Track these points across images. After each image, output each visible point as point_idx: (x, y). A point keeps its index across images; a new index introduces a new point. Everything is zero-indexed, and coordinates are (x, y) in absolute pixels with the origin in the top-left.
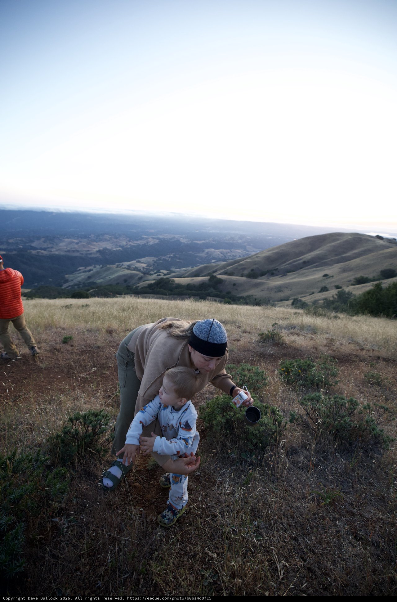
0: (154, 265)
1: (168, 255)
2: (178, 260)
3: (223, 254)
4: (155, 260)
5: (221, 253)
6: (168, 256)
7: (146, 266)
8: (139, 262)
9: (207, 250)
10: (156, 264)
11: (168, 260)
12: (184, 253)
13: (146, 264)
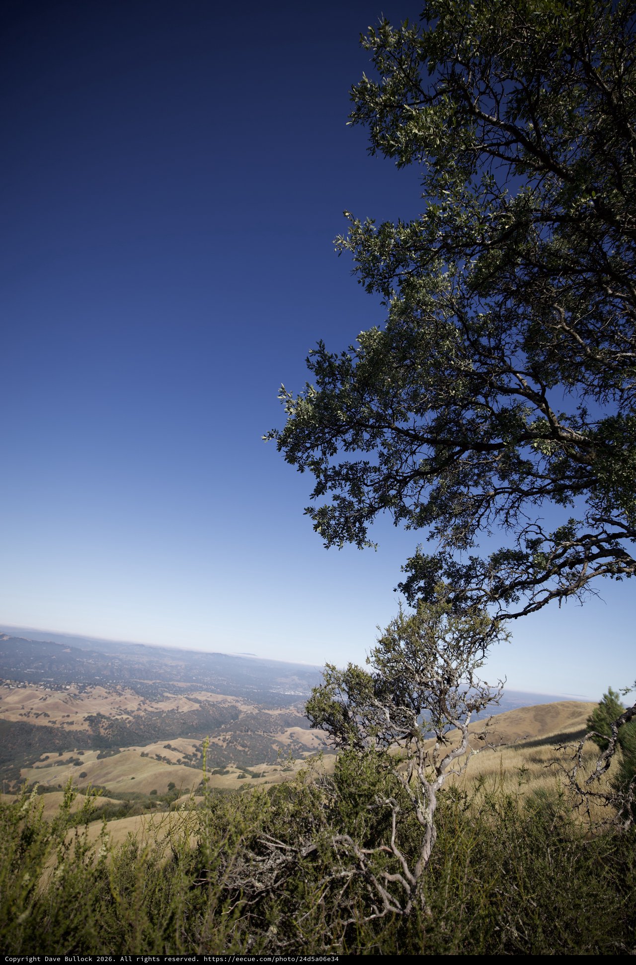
0: (195, 755)
1: (220, 736)
2: (240, 748)
3: (320, 739)
4: (198, 745)
5: (317, 737)
6: (221, 738)
7: (184, 758)
8: (168, 747)
9: (290, 730)
10: (199, 754)
11: (222, 746)
12: (249, 733)
13: (181, 752)
